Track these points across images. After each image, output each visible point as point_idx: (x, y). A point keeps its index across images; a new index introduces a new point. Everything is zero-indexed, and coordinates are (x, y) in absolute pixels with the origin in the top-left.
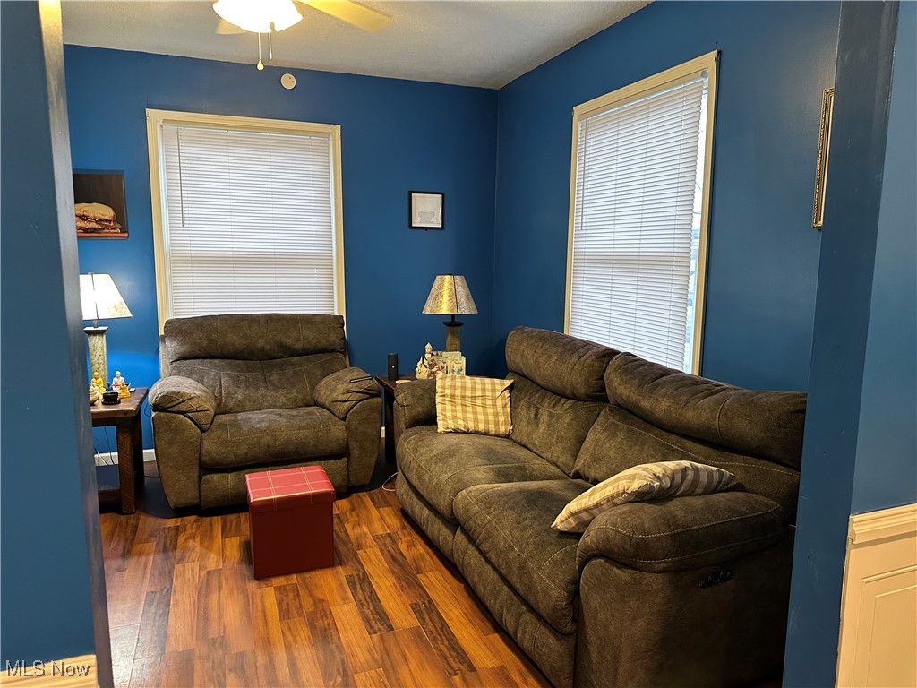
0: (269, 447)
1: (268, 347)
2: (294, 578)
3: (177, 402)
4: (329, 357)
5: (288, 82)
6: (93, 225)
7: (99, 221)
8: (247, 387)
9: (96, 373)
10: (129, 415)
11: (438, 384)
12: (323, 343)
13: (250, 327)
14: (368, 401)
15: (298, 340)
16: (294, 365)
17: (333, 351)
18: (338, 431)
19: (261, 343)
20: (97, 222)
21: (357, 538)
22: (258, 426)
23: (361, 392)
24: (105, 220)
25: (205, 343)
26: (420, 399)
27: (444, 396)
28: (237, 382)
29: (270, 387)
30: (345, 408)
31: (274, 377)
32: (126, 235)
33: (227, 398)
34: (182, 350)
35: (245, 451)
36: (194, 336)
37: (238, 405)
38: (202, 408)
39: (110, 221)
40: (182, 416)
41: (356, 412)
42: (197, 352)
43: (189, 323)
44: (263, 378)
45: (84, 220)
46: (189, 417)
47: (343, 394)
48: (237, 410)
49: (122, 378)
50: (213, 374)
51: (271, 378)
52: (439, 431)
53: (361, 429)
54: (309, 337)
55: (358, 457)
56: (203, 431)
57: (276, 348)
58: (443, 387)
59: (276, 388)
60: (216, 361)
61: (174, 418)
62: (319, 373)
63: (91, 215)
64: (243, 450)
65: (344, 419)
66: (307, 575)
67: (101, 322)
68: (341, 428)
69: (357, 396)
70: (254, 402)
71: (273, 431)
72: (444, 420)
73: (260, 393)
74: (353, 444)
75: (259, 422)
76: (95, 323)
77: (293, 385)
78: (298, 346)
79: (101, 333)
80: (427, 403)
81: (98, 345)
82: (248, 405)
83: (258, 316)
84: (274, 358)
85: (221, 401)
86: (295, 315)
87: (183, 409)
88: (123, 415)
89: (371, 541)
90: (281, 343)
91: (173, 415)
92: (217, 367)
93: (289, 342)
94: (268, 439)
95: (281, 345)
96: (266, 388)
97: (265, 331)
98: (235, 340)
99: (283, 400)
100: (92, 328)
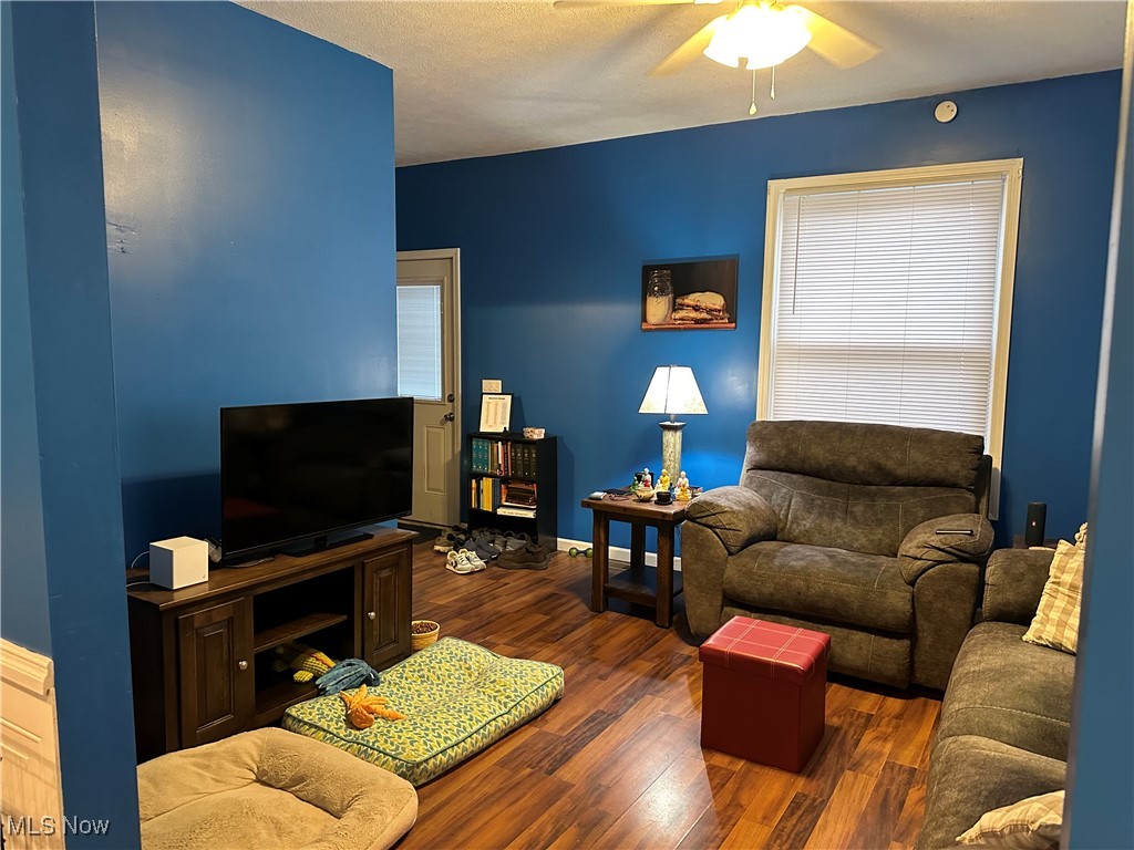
0: (799, 593)
1: (861, 468)
2: (740, 765)
3: (707, 513)
4: (945, 493)
5: (945, 112)
6: (704, 315)
7: (710, 311)
8: (821, 515)
9: (664, 471)
10: (668, 519)
11: (1055, 563)
12: (939, 472)
13: (840, 440)
14: (954, 565)
15: (902, 464)
16: (891, 497)
17: (954, 486)
18: (897, 601)
19: (852, 461)
20: (707, 313)
21: (863, 756)
22: (793, 563)
23: (943, 550)
24: (715, 310)
25: (783, 453)
26: (1019, 579)
27: (1058, 584)
28: (809, 506)
29: (849, 521)
30: (915, 568)
31: (859, 509)
32: (733, 325)
33: (792, 522)
34: (758, 457)
35: (771, 590)
36: (772, 443)
37: (804, 535)
38: (732, 527)
39: (719, 311)
40: (710, 531)
41: (930, 577)
42: (774, 463)
43: (771, 427)
44: (844, 506)
45: (696, 310)
46: (716, 534)
47: (918, 547)
48: (802, 540)
49: (686, 479)
50: (784, 490)
51: (855, 509)
52: (1024, 638)
53: (938, 605)
54: (918, 460)
55: (930, 647)
56: (730, 554)
57: (871, 471)
58: (1062, 570)
59: (856, 523)
60: (795, 476)
61: (702, 531)
62: (921, 513)
63: (703, 305)
64: (768, 588)
65: (912, 584)
66: (757, 768)
67: (679, 417)
68: (903, 594)
69: (936, 555)
70: (825, 535)
71: (809, 575)
72: (1042, 623)
73: (834, 525)
74: (922, 624)
75: (797, 559)
76: (672, 417)
77: (880, 523)
78: (901, 471)
79: (675, 429)
80: (1026, 587)
81: (673, 442)
82: (816, 538)
83: (857, 426)
84: (870, 484)
85: (786, 524)
86: (909, 429)
87: (711, 523)
88: (661, 517)
89: (878, 767)
90: (879, 464)
91: (700, 527)
92: (793, 483)
93: (890, 464)
94: (799, 583)
95: (879, 468)
96: (844, 520)
97: (859, 446)
98: (820, 454)
99: (863, 540)
100: (668, 423)
